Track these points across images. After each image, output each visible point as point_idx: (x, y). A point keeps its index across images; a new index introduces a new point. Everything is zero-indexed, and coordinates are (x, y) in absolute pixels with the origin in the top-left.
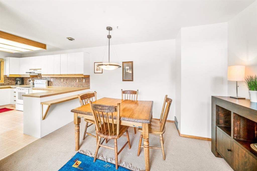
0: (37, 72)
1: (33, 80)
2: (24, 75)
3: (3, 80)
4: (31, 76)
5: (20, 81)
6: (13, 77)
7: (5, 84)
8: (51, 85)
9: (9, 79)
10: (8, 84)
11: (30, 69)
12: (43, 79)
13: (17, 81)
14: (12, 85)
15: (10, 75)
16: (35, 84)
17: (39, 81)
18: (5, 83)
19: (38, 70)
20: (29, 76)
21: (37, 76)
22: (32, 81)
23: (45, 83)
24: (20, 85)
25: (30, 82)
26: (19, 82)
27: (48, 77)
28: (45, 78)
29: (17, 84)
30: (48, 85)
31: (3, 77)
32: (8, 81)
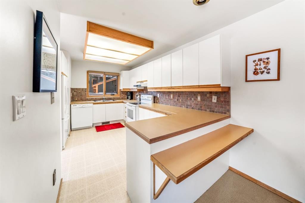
0: (143, 85)
1: (139, 95)
2: (132, 89)
4: (138, 90)
5: (130, 95)
6: (126, 91)
7: (120, 98)
8: (157, 103)
10: (122, 99)
11: (137, 82)
12: (149, 93)
13: (128, 95)
14: (125, 99)
15: (123, 89)
16: (141, 100)
17: (145, 96)
18: (120, 97)
19: (144, 83)
20: (136, 90)
21: (143, 90)
22: (138, 96)
23: (150, 99)
24: (130, 99)
25: (138, 97)
27: (154, 92)
28: (151, 93)
29: (128, 98)
30: (154, 103)
31: (119, 91)
32: (122, 95)
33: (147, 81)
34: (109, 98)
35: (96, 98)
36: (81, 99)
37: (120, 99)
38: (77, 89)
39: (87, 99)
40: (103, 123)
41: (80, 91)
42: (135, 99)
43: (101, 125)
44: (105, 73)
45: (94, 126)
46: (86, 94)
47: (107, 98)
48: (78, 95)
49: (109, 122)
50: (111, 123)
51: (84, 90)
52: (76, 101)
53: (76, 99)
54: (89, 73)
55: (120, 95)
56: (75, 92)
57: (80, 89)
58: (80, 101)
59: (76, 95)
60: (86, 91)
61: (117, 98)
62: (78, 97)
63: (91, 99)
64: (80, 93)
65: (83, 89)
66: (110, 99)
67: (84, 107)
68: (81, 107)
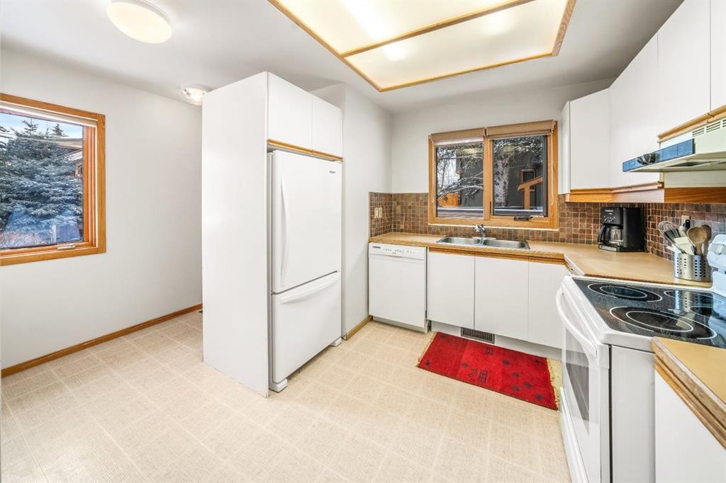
2: (629, 189)
3: (557, 216)
5: (620, 227)
6: (595, 205)
7: (562, 235)
9: (576, 216)
10: (574, 240)
13: (608, 226)
14: (582, 242)
15: (574, 192)
18: (562, 230)
20: (659, 197)
24: (622, 249)
26: (615, 232)
29: (605, 240)
31: (552, 201)
32: (572, 220)
34: (504, 231)
35: (456, 229)
36: (414, 227)
37: (563, 241)
38: (402, 195)
39: (430, 228)
40: (465, 331)
41: (410, 204)
42: (659, 254)
46: (426, 212)
47: (498, 230)
48: (406, 215)
49: (490, 337)
50: (498, 344)
51: (421, 198)
52: (402, 231)
53: (402, 227)
54: (435, 141)
55: (561, 220)
56: (398, 204)
57: (410, 195)
58: (410, 231)
59: (402, 215)
60: (426, 204)
61: (544, 233)
62: (406, 219)
63: (442, 229)
64: (410, 207)
65: (418, 195)
66: (511, 235)
67: (398, 254)
68: (390, 253)
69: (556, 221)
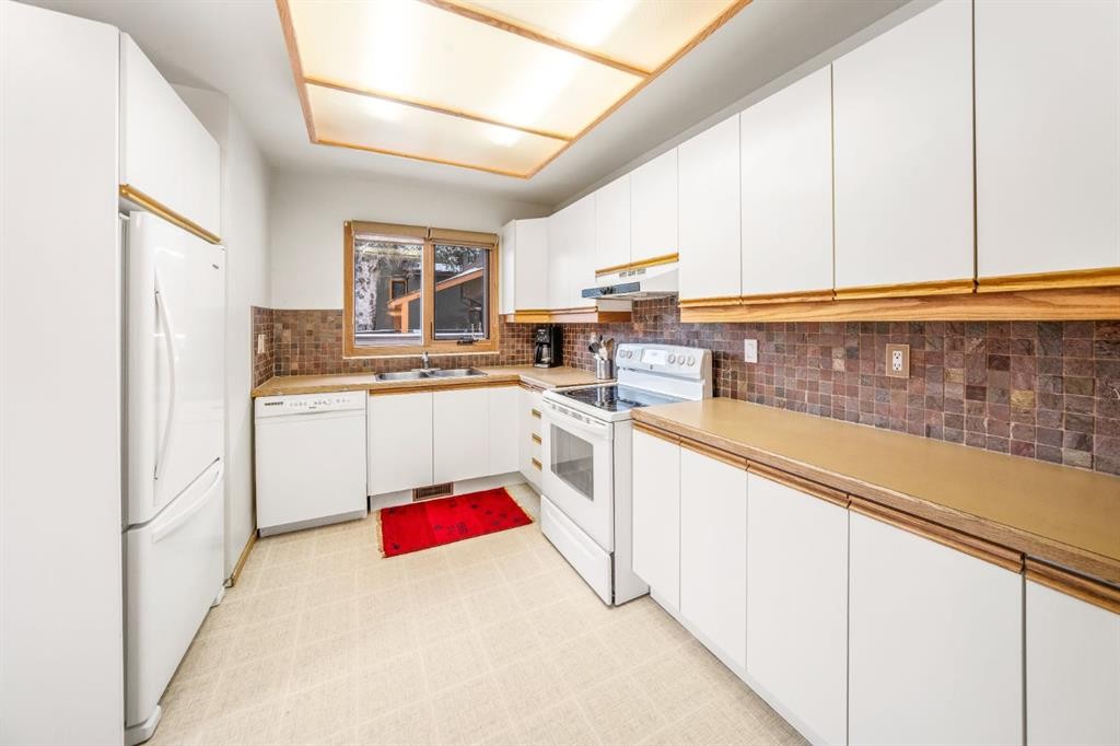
0: (653, 282)
1: (609, 344)
2: (568, 311)
3: (498, 338)
4: (602, 314)
5: (549, 346)
6: (527, 325)
7: (503, 358)
8: (734, 396)
9: (513, 336)
10: (513, 361)
11: (600, 273)
13: (541, 344)
14: (523, 363)
15: (518, 313)
17: (648, 353)
18: (502, 353)
20: (593, 319)
22: (603, 351)
23: (696, 370)
24: (552, 365)
25: (597, 357)
26: (545, 350)
27: (712, 326)
28: (692, 337)
29: (538, 360)
30: (716, 394)
31: (495, 324)
32: (512, 341)
33: (674, 257)
34: (448, 359)
35: (387, 361)
36: (317, 366)
37: (503, 363)
38: (296, 313)
39: (346, 364)
40: (420, 493)
41: (309, 327)
42: (574, 366)
43: (409, 500)
44: (429, 235)
45: (376, 508)
46: (339, 339)
47: (440, 358)
48: (302, 347)
49: (448, 488)
50: (457, 492)
51: (330, 318)
52: (294, 373)
53: (295, 366)
54: (357, 232)
55: (502, 342)
56: (285, 327)
57: (309, 313)
58: (309, 373)
59: (294, 346)
60: (339, 326)
61: (487, 357)
62: (302, 353)
63: (365, 363)
64: (310, 333)
65: (324, 314)
66: (453, 363)
67: (319, 408)
68: (305, 409)
69: (498, 344)
